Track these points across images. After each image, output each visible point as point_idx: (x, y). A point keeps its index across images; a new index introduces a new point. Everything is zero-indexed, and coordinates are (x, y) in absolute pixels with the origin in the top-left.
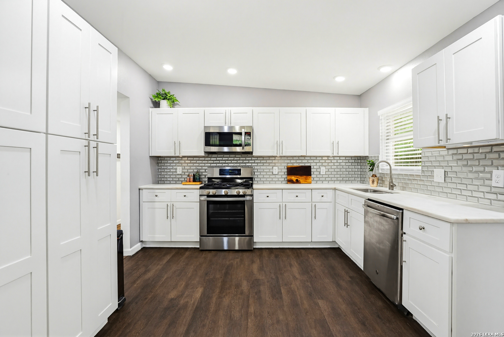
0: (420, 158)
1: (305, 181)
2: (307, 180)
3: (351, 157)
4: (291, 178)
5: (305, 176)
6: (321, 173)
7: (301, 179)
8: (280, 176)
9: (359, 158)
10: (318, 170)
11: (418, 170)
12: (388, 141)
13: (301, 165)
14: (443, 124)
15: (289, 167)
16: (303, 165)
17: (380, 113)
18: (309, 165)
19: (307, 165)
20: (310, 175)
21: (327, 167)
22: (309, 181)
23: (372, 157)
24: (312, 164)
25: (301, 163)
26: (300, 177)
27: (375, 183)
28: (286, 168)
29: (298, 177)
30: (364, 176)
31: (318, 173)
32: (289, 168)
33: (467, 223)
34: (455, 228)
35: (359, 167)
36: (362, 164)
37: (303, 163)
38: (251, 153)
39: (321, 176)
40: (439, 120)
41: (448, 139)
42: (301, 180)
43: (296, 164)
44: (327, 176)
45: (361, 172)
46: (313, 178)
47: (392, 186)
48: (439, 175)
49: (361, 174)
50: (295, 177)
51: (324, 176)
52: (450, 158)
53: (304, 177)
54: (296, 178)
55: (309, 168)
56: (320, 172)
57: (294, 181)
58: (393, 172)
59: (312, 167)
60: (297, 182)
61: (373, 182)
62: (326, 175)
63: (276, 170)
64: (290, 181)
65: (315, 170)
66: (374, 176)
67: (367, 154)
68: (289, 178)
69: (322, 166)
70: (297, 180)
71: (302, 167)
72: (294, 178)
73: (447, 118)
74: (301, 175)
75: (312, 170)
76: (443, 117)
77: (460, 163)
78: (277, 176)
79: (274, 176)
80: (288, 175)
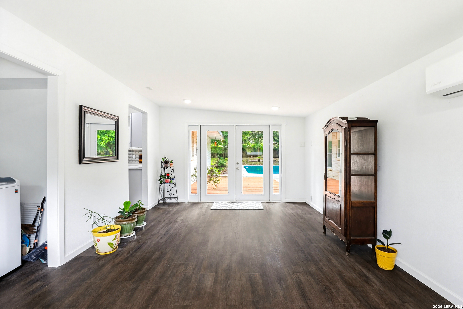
78: (135, 160)
79: (134, 160)
80: (139, 159)
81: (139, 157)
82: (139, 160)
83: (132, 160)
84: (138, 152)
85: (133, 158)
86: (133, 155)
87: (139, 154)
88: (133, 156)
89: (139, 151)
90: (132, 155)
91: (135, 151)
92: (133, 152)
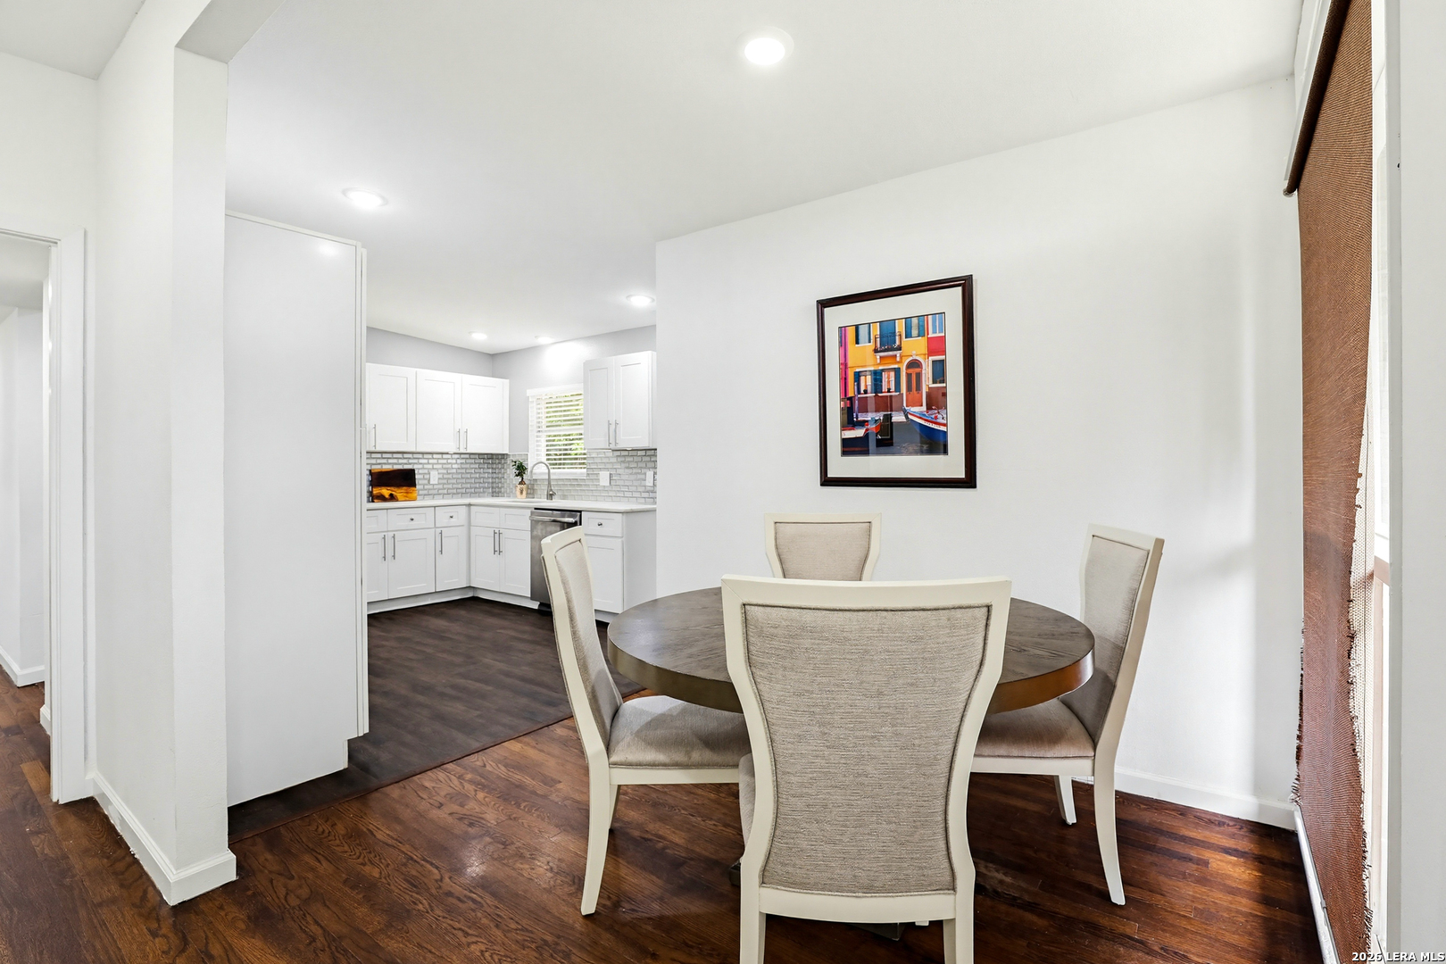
0: (585, 459)
1: (405, 496)
2: (410, 494)
3: (479, 454)
4: (378, 492)
5: (404, 488)
6: (432, 482)
7: (398, 492)
9: (489, 456)
11: (582, 474)
12: (539, 434)
13: (397, 467)
14: (613, 427)
15: (373, 471)
16: (400, 467)
17: (529, 392)
18: (410, 467)
19: (406, 467)
20: (414, 485)
22: (415, 495)
23: (514, 455)
24: (415, 467)
25: (396, 464)
26: (396, 489)
27: (524, 492)
28: (367, 473)
29: (392, 488)
30: (500, 485)
31: (426, 482)
32: (373, 473)
33: (632, 512)
34: (625, 516)
35: (490, 470)
36: (494, 466)
37: (400, 464)
39: (431, 487)
40: (609, 424)
41: (616, 443)
42: (399, 495)
43: (388, 465)
44: (441, 486)
45: (492, 478)
46: (419, 490)
47: (551, 495)
48: (604, 478)
49: (492, 483)
50: (387, 490)
51: (435, 487)
52: (614, 460)
53: (403, 490)
54: (390, 492)
55: (412, 472)
56: (429, 480)
57: (387, 496)
58: (552, 477)
59: (416, 472)
60: (392, 498)
61: (522, 492)
62: (439, 484)
64: (379, 498)
65: (421, 476)
66: (522, 483)
67: (506, 451)
68: (376, 491)
69: (432, 469)
70: (391, 495)
71: (399, 470)
72: (386, 492)
73: (616, 424)
74: (399, 486)
75: (416, 476)
76: (613, 422)
77: (623, 465)
80: (371, 486)
82: (369, 489)
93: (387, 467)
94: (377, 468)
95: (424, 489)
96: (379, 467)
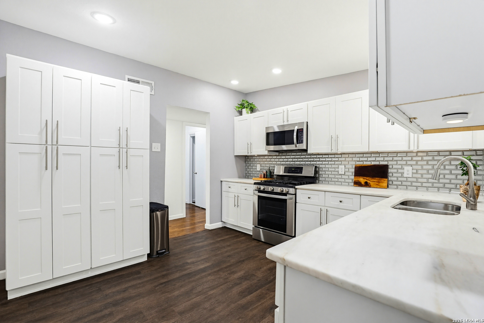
1: (377, 185)
2: (381, 184)
4: (358, 179)
5: (377, 178)
6: (405, 175)
7: (370, 181)
8: (347, 177)
10: (400, 171)
13: (373, 163)
15: (358, 165)
16: (377, 163)
18: (385, 163)
19: (382, 163)
20: (387, 177)
21: (415, 167)
24: (390, 163)
25: (374, 161)
26: (370, 179)
28: (354, 167)
29: (368, 178)
31: (400, 175)
32: (358, 167)
38: (306, 151)
39: (404, 179)
42: (372, 183)
44: (414, 180)
46: (392, 181)
50: (364, 179)
51: (409, 179)
53: (376, 180)
54: (366, 180)
55: (386, 167)
56: (403, 174)
57: (363, 183)
59: (390, 167)
60: (367, 185)
62: (412, 177)
63: (341, 169)
64: (357, 184)
65: (394, 171)
68: (356, 179)
69: (406, 165)
70: (366, 183)
71: (375, 166)
72: (362, 180)
74: (373, 176)
75: (390, 170)
78: (343, 177)
79: (340, 176)
80: (355, 176)
81: (353, 170)
82: (353, 177)
83: (336, 176)
84: (351, 159)
85: (338, 172)
86: (340, 166)
87: (354, 163)
88: (338, 168)
89: (354, 156)
90: (337, 166)
91: (343, 156)
92: (340, 159)
93: (369, 163)
94: (360, 164)
95: (397, 181)
96: (361, 163)
